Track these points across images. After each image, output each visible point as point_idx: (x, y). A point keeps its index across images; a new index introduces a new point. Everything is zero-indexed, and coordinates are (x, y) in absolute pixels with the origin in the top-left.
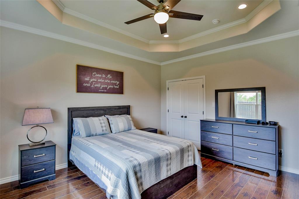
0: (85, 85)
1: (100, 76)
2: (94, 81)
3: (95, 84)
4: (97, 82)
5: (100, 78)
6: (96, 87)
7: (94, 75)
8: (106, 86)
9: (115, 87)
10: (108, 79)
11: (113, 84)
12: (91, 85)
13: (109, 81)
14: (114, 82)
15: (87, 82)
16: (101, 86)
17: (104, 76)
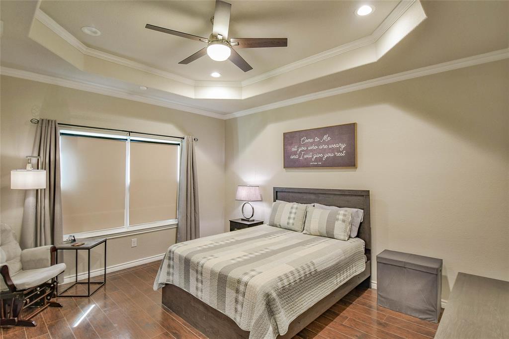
0: (292, 157)
1: (311, 140)
2: (303, 151)
3: (304, 154)
4: (307, 152)
5: (311, 144)
6: (306, 159)
7: (304, 141)
8: (321, 155)
9: (338, 154)
10: (325, 143)
11: (333, 150)
12: (300, 157)
13: (326, 147)
14: (334, 146)
15: (295, 153)
16: (313, 157)
17: (317, 139)
